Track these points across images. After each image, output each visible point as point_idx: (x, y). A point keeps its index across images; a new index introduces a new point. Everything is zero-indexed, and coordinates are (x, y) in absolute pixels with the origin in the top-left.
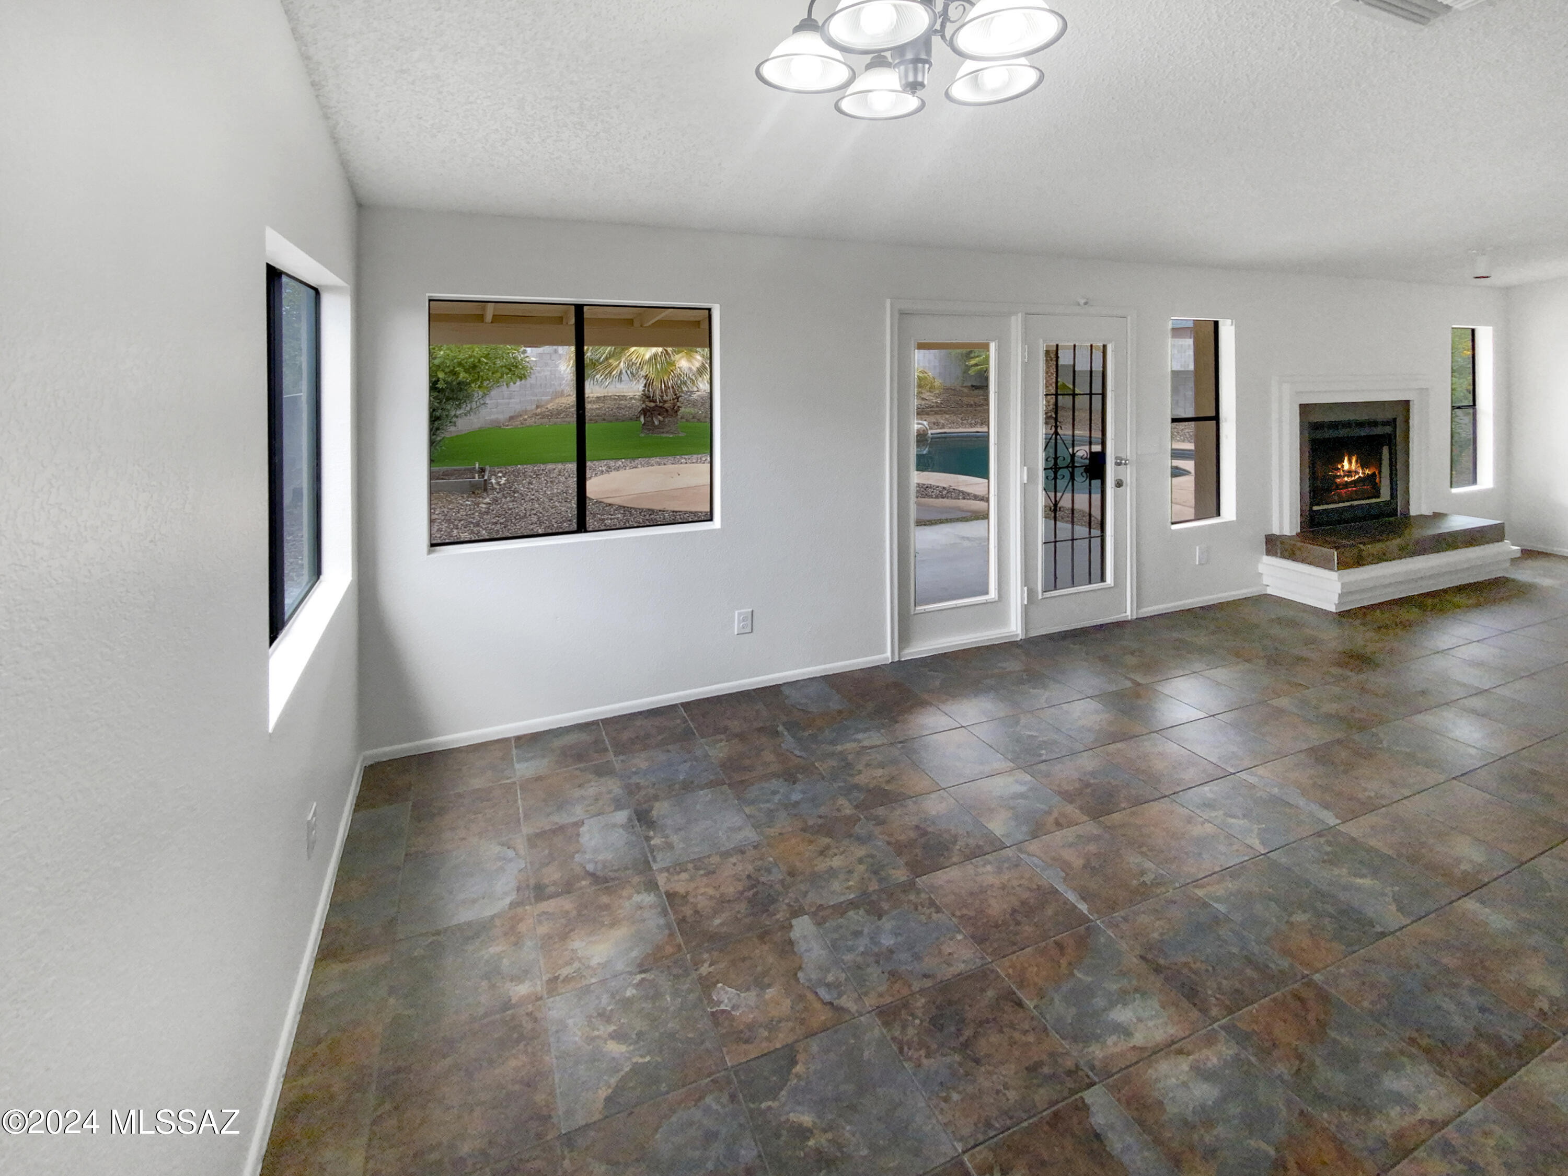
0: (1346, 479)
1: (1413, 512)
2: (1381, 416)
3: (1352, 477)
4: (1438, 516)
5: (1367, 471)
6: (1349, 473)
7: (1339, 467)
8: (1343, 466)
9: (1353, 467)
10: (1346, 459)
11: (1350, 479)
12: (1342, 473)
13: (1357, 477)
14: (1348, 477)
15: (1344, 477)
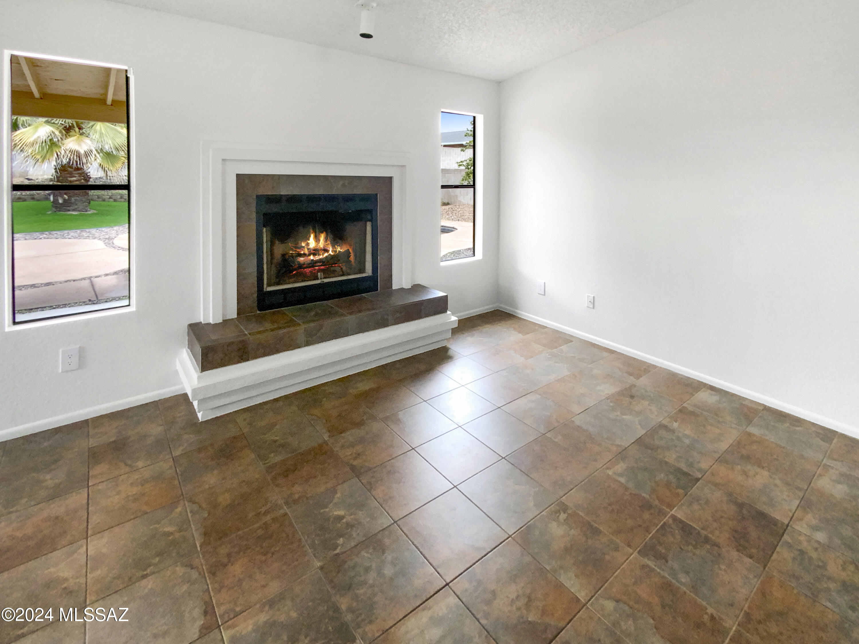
0: (312, 257)
1: (395, 286)
2: (358, 191)
3: (319, 255)
4: (417, 288)
5: (339, 249)
6: (315, 252)
7: (303, 244)
8: (308, 244)
9: (321, 244)
10: (312, 236)
11: (317, 258)
12: (306, 252)
13: (326, 254)
14: (314, 255)
15: (309, 255)
